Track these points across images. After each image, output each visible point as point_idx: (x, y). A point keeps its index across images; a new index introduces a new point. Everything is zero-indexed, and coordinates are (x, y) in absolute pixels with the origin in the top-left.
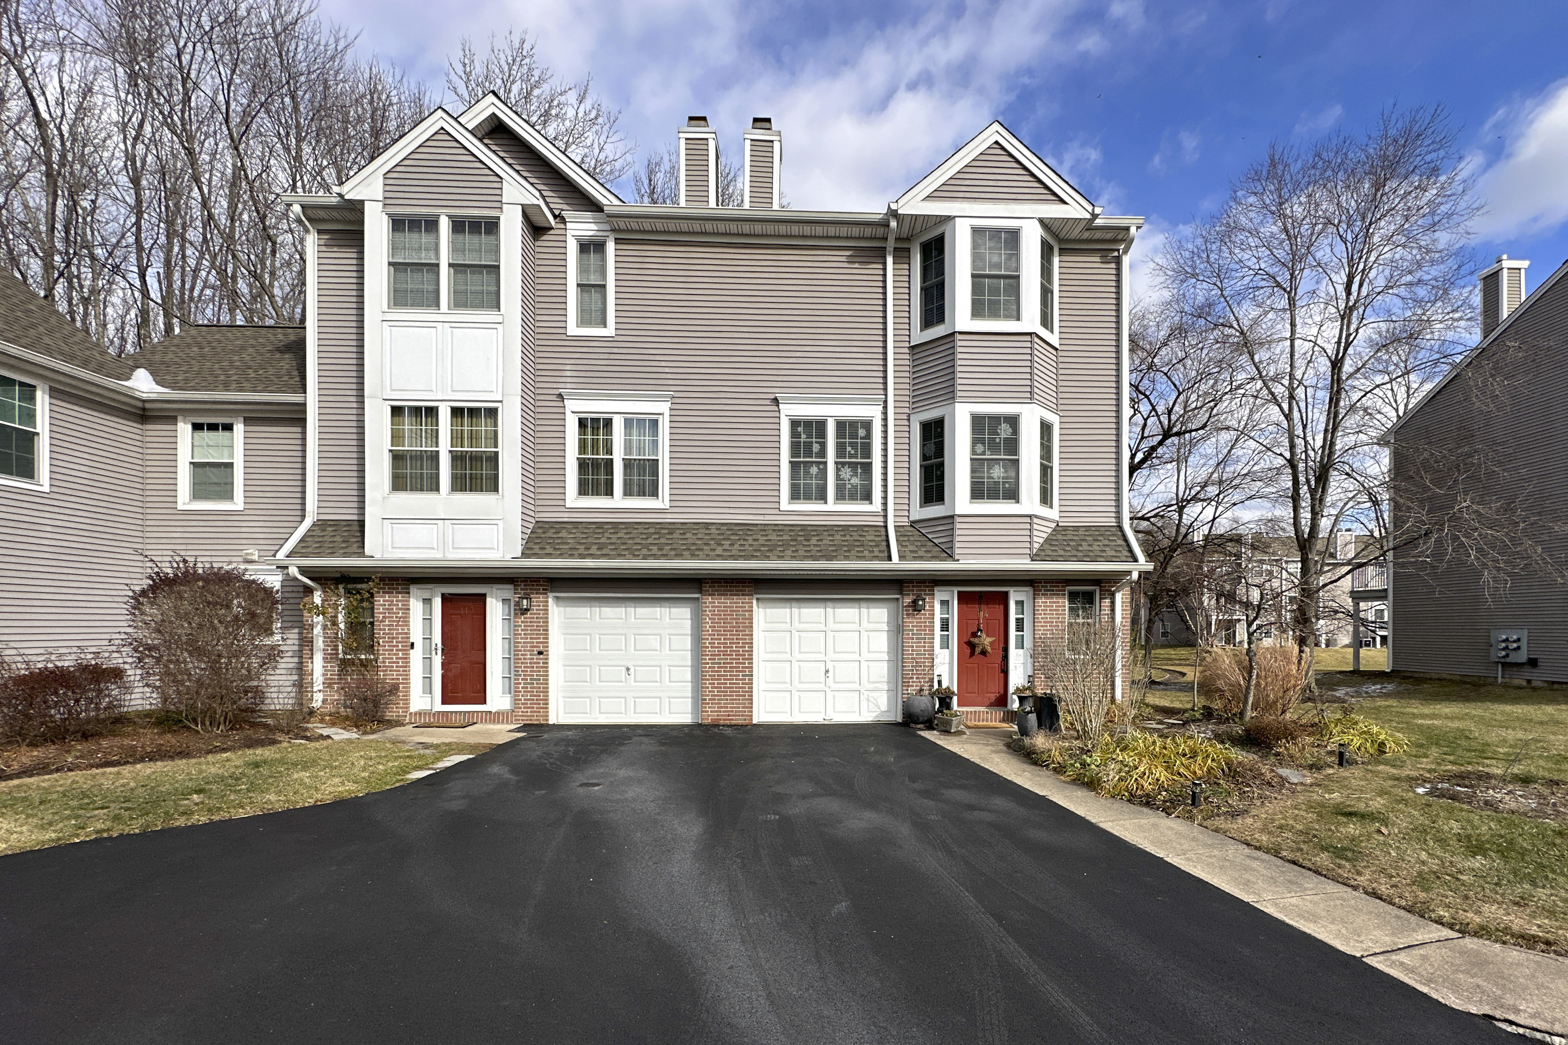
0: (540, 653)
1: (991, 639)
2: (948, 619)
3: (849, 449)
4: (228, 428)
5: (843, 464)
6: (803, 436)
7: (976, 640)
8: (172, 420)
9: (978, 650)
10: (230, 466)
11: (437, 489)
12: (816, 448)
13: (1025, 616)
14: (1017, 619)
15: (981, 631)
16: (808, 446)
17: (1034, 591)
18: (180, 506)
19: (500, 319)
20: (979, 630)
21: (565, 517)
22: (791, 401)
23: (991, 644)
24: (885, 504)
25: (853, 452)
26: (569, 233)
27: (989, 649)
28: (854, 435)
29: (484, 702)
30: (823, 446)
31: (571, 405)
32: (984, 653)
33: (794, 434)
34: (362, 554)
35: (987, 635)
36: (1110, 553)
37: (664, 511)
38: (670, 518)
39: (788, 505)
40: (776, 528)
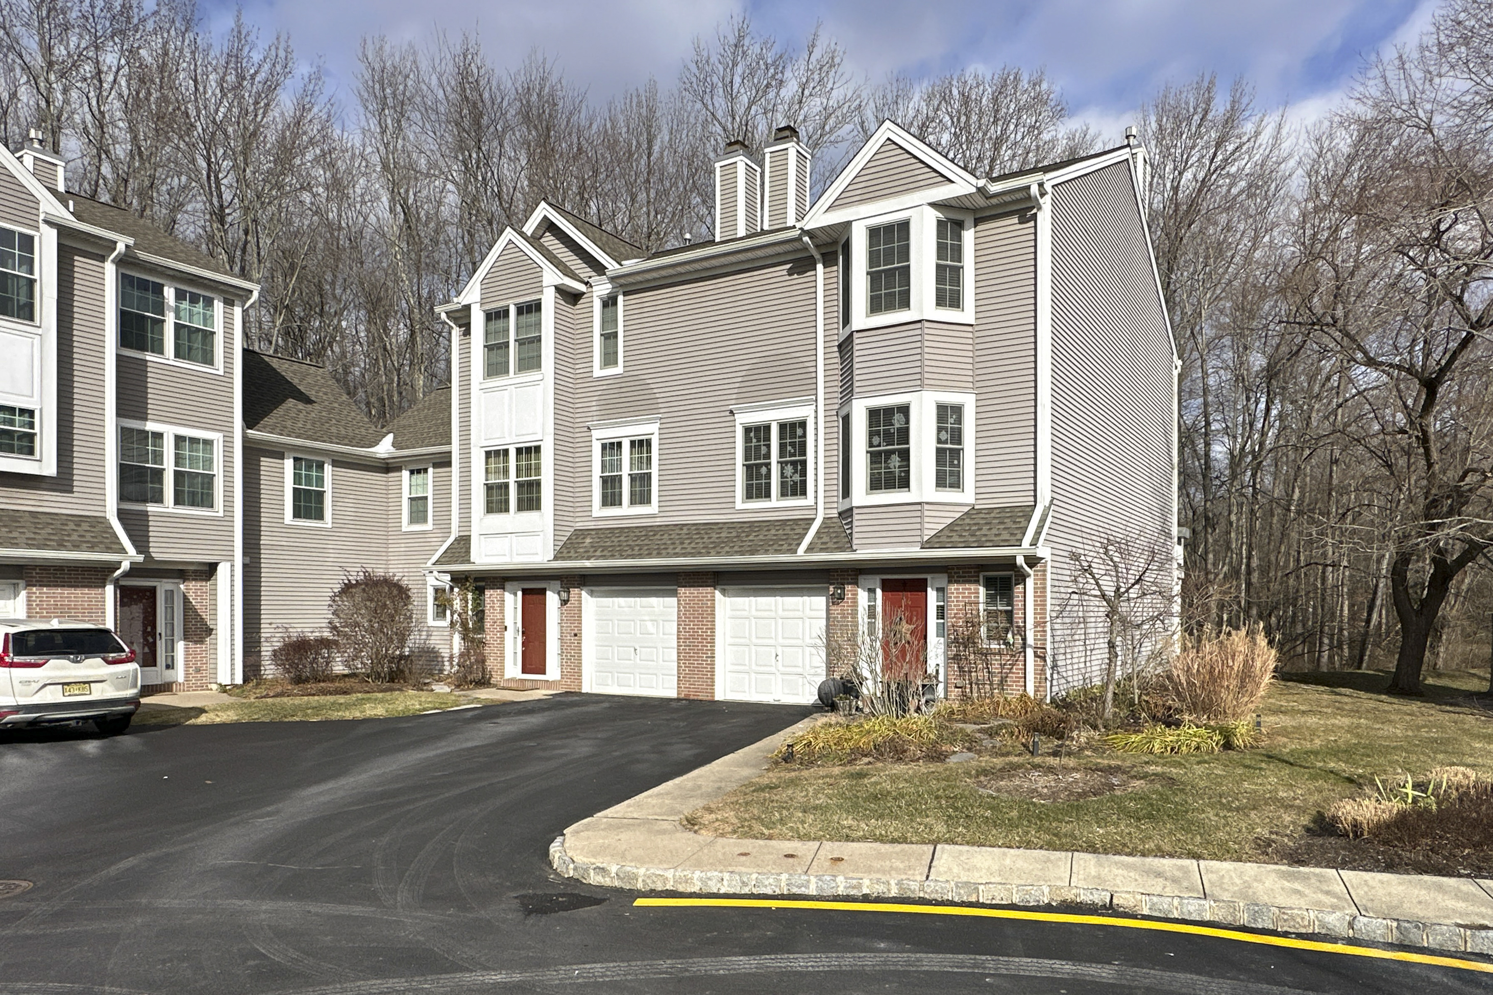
0: (576, 635)
2: (875, 607)
3: (789, 448)
4: (426, 470)
5: (786, 463)
6: (754, 440)
8: (399, 469)
10: (426, 498)
11: (507, 510)
12: (764, 450)
13: (946, 604)
14: (937, 607)
16: (758, 448)
17: (949, 577)
18: (404, 529)
19: (540, 377)
21: (591, 525)
22: (743, 411)
24: (816, 497)
25: (792, 451)
26: (595, 294)
28: (793, 435)
29: (544, 673)
30: (769, 448)
31: (596, 434)
33: (747, 440)
34: (469, 562)
36: (1002, 538)
37: (653, 516)
38: (658, 521)
39: (740, 504)
40: (731, 526)
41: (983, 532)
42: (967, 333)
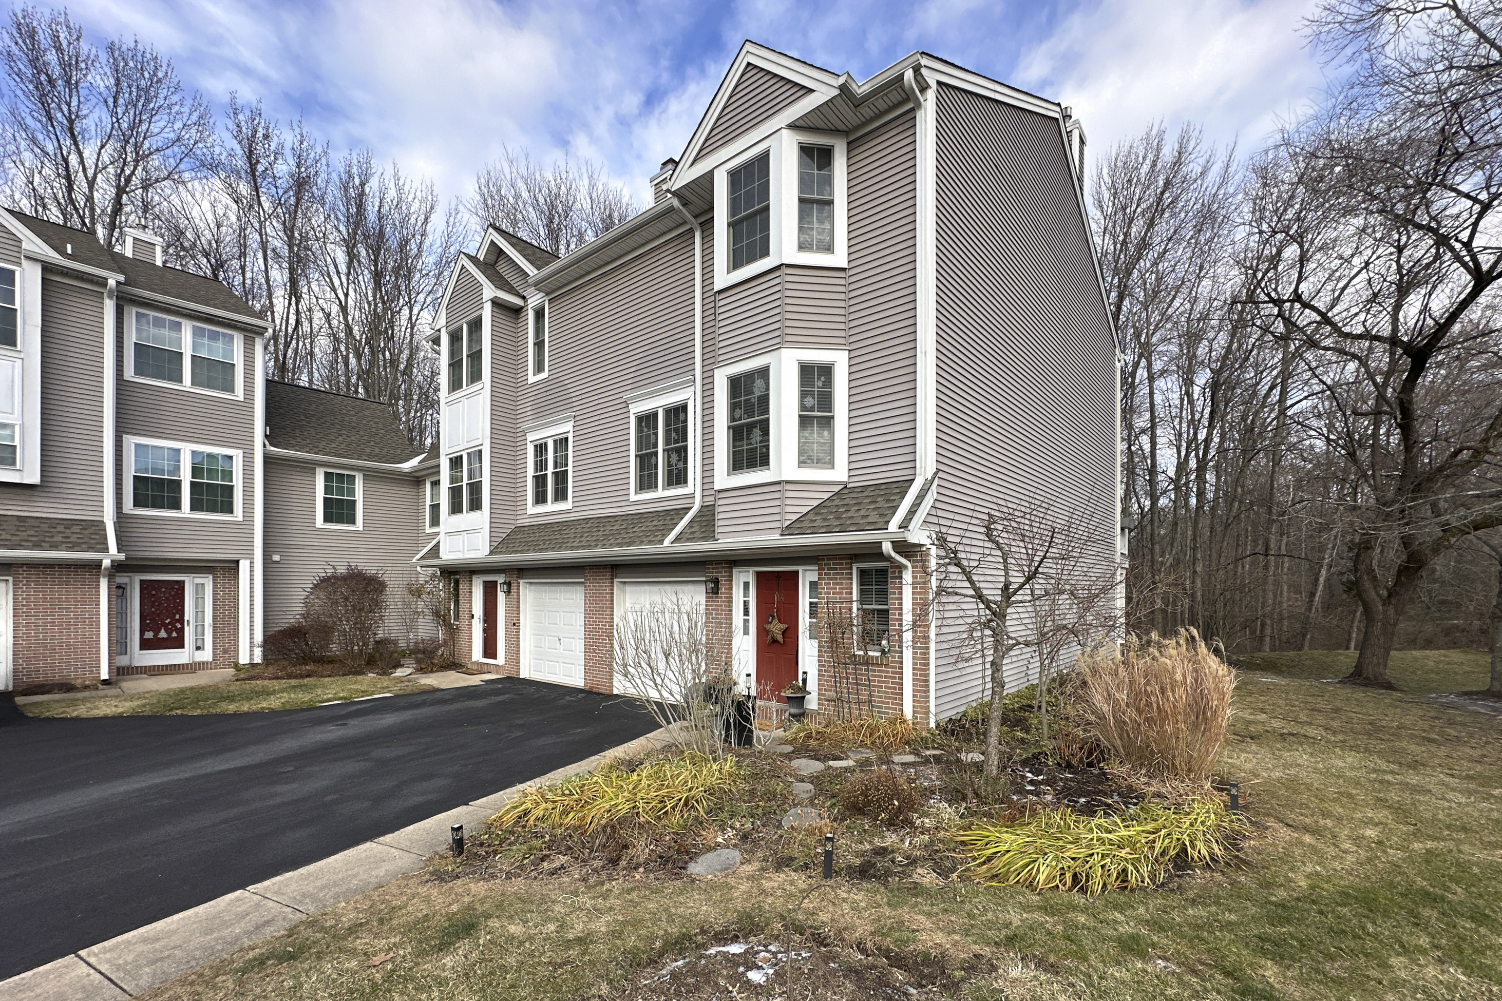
0: (515, 624)
1: (782, 626)
2: (748, 602)
3: (673, 435)
5: (671, 450)
6: (645, 430)
7: (768, 627)
8: (425, 481)
9: (769, 638)
11: (462, 511)
12: (653, 441)
14: (811, 604)
15: (773, 616)
17: (819, 570)
18: (427, 531)
19: (481, 386)
21: (527, 522)
22: (634, 401)
23: (783, 631)
25: (676, 437)
26: (529, 307)
27: (779, 638)
29: (497, 658)
31: (531, 437)
32: (776, 641)
34: (438, 558)
35: (780, 622)
36: (870, 520)
37: (568, 512)
38: (573, 516)
39: (633, 497)
40: (625, 518)
41: (849, 514)
42: (838, 280)
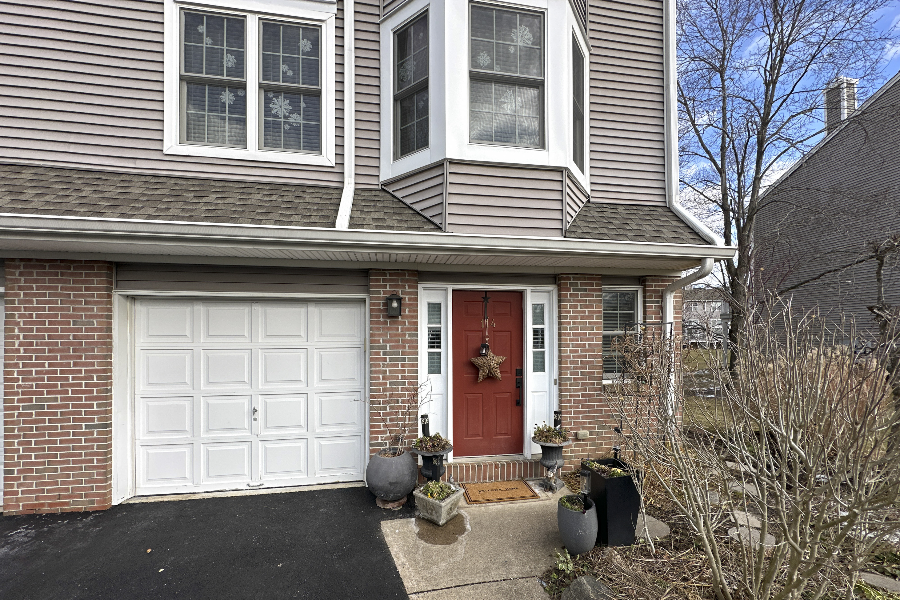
1: (500, 359)
2: (439, 330)
3: (283, 67)
5: (277, 91)
7: (479, 361)
9: (482, 374)
12: (229, 61)
13: (546, 327)
14: (535, 331)
15: (487, 347)
16: (216, 55)
17: (560, 290)
20: (484, 346)
23: (501, 366)
24: (340, 155)
25: (290, 73)
27: (498, 373)
28: (291, 46)
30: (241, 58)
32: (490, 377)
33: (189, 33)
35: (495, 353)
39: (173, 146)
